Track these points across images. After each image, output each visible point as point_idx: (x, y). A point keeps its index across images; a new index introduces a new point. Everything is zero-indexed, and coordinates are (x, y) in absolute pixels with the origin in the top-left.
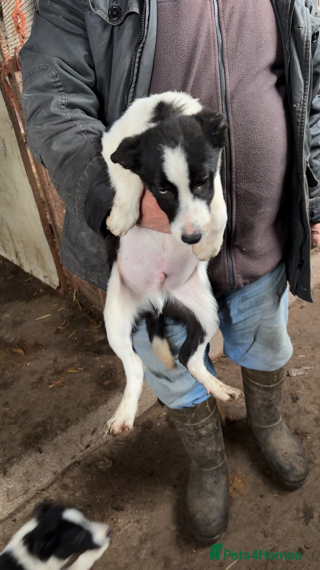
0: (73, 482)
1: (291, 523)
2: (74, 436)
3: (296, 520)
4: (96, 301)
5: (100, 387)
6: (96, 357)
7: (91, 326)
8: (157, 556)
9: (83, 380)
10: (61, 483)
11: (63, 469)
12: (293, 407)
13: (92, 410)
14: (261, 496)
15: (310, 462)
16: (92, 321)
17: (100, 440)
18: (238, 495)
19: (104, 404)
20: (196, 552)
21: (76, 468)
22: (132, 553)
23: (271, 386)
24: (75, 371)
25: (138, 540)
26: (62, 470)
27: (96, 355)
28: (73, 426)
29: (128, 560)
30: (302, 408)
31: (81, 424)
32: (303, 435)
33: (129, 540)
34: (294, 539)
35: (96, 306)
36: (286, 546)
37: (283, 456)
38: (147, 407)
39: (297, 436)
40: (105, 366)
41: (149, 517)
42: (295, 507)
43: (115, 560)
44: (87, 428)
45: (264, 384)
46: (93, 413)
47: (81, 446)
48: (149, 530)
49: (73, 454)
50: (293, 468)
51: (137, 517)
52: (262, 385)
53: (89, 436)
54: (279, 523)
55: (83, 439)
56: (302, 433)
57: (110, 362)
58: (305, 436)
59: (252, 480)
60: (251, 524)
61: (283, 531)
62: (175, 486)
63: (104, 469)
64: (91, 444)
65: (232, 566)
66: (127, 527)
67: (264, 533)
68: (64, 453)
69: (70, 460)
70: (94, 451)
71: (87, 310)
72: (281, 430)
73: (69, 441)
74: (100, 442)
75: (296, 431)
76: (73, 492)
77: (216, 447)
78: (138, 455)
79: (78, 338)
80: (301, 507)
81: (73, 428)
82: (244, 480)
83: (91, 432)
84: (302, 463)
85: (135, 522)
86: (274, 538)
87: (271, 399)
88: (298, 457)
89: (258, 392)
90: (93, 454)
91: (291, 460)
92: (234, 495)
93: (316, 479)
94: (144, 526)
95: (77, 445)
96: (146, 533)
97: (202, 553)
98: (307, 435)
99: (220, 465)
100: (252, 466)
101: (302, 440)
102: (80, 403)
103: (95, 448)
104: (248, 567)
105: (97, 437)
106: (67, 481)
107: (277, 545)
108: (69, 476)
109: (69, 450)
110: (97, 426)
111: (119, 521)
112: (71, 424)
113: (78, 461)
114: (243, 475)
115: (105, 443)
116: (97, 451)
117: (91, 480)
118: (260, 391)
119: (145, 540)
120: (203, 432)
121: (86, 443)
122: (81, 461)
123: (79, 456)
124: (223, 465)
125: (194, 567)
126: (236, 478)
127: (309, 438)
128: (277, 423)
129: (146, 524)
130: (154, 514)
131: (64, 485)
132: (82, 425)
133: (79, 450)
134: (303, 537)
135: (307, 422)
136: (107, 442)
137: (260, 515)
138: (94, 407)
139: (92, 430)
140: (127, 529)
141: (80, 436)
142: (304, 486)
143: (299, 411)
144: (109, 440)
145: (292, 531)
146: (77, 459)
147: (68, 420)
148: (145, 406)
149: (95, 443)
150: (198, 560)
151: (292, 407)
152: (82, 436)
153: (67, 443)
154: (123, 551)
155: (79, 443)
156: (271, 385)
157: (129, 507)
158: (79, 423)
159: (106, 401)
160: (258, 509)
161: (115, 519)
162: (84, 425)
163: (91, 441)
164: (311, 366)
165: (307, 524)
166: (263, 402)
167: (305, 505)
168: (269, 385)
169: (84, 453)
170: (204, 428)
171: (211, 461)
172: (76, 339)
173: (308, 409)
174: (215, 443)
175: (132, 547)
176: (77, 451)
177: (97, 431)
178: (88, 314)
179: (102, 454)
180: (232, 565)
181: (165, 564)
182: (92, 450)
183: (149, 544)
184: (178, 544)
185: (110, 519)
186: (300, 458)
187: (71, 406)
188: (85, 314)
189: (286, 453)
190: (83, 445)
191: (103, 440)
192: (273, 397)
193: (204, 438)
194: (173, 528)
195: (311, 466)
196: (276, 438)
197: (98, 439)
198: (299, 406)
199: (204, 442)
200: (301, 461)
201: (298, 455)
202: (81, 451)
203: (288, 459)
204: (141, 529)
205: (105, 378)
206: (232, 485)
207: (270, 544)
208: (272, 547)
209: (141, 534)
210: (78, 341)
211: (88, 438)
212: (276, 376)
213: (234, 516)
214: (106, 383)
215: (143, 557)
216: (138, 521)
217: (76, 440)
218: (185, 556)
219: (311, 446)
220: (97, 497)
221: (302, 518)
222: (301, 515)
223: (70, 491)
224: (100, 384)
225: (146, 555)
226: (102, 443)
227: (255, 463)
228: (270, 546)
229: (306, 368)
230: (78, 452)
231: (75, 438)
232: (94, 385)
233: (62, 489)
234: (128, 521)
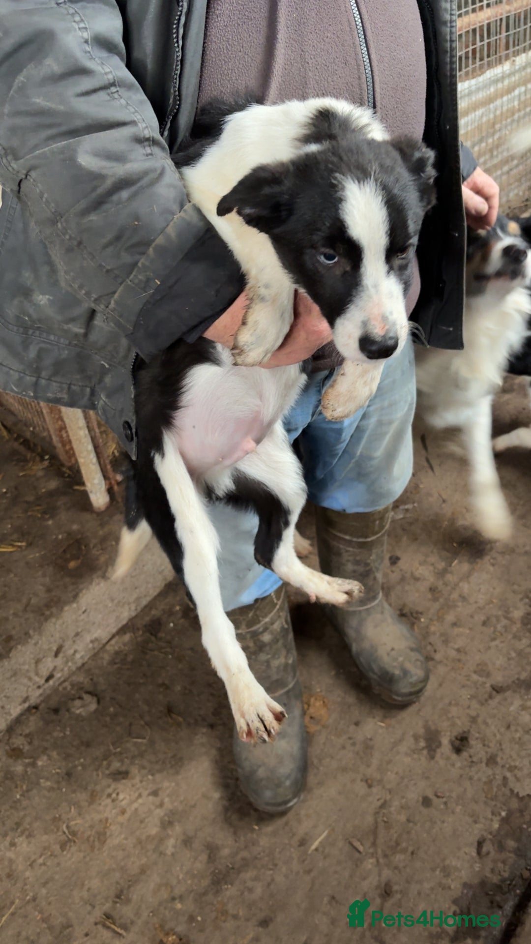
0: (30, 743)
1: (407, 760)
2: (24, 664)
3: (414, 753)
4: (35, 419)
5: (62, 573)
6: (48, 520)
7: (30, 465)
8: (193, 845)
9: (27, 563)
10: (7, 748)
11: (9, 722)
12: (393, 572)
13: (51, 615)
14: (357, 724)
15: (429, 658)
16: (29, 455)
17: (70, 664)
18: (318, 728)
19: (73, 602)
20: (260, 829)
21: (32, 718)
22: (151, 847)
23: (369, 540)
24: (10, 549)
25: (159, 824)
26: (7, 725)
27: (47, 517)
28: (19, 647)
29: (144, 860)
30: (406, 573)
31: (33, 642)
32: (412, 616)
33: (143, 825)
34: (415, 784)
35: (37, 429)
36: (403, 797)
37: (388, 654)
38: (149, 599)
39: (404, 619)
40: (65, 535)
41: (173, 784)
42: (411, 733)
43: (122, 864)
44: (45, 647)
45: (358, 537)
46: (53, 620)
47: (37, 679)
48: (175, 804)
49: (25, 695)
50: (405, 672)
51: (152, 787)
52: (355, 539)
53: (50, 659)
54: (389, 762)
55: (41, 666)
56: (412, 614)
57: (75, 527)
58: (416, 618)
59: (339, 699)
60: (344, 770)
61: (397, 773)
62: (212, 726)
63: (84, 714)
64: (55, 673)
65: (320, 843)
66: (135, 805)
67: (366, 781)
68: (8, 695)
69: (20, 704)
70: (60, 684)
71: (19, 436)
72: (382, 613)
73: (15, 674)
74: (70, 667)
75: (401, 610)
76: (31, 760)
77: (286, 657)
78: (141, 681)
79: (7, 489)
80: (421, 731)
81: (21, 650)
82: (325, 700)
83: (53, 654)
84: (419, 663)
85: (149, 795)
86: (384, 787)
87: (368, 561)
88: (413, 654)
89: (347, 551)
90: (61, 689)
91: (401, 659)
92: (313, 728)
93: (440, 685)
94: (167, 800)
95: (30, 679)
96: (171, 811)
97: (269, 829)
98: (420, 615)
99: (291, 686)
100: (337, 675)
101: (413, 624)
102: (27, 605)
103: (62, 679)
104: (347, 839)
105: (65, 659)
106: (18, 741)
107: (388, 797)
108: (20, 732)
109: (15, 689)
110: (64, 641)
111: (121, 797)
112: (17, 644)
113: (34, 704)
114: (323, 693)
115: (79, 669)
116: (67, 684)
117: (62, 735)
118: (351, 549)
119: (171, 823)
120: (266, 638)
121: (45, 673)
122: (40, 704)
123: (35, 696)
124: (295, 684)
125: (259, 854)
126: (312, 700)
127: (422, 620)
128: (376, 602)
129: (168, 796)
130: (180, 777)
131: (13, 750)
132: (36, 644)
133: (35, 687)
134: (427, 778)
135: (417, 595)
136: (83, 665)
137: (358, 753)
138: (54, 610)
139: (55, 649)
140: (136, 810)
141: (33, 661)
142: (422, 699)
143: (403, 579)
144: (86, 663)
145: (410, 771)
146: (33, 701)
147: (9, 638)
148: (145, 596)
149: (62, 670)
150: (264, 841)
151: (391, 573)
152: (38, 662)
153: (11, 677)
154: (134, 847)
155: (32, 674)
156: (369, 537)
157: (136, 771)
158: (29, 640)
159: (76, 596)
160: (354, 744)
161: (114, 795)
162: (40, 642)
163: (55, 668)
164: (414, 503)
165: (432, 757)
166: (356, 568)
167: (427, 728)
168: (366, 537)
169: (45, 690)
170: (268, 631)
171: (277, 681)
172: (4, 490)
173: (417, 574)
174: (284, 652)
175: (148, 837)
176: (30, 689)
177: (64, 649)
178: (21, 444)
179: (76, 688)
180: (320, 839)
181: (210, 857)
182: (57, 683)
183: (178, 829)
184: (227, 821)
185: (105, 796)
186: (415, 655)
187: (11, 612)
188: (16, 445)
189: (393, 649)
190: (41, 677)
191: (76, 663)
192: (371, 558)
193: (268, 648)
194: (217, 795)
195: (431, 664)
196: (376, 626)
197: (67, 662)
198: (401, 570)
199: (268, 654)
200: (417, 660)
201: (412, 650)
202: (39, 687)
203: (396, 659)
204: (161, 805)
205: (68, 556)
206: (308, 712)
207: (378, 797)
208: (382, 801)
209: (162, 814)
210: (9, 495)
211: (49, 664)
212: (377, 522)
213: (315, 761)
214: (72, 564)
215: (169, 851)
216: (155, 793)
217: (28, 671)
218: (242, 838)
219: (427, 633)
220: (77, 763)
221: (423, 749)
222: (422, 744)
223: (26, 758)
224: (61, 568)
225: (174, 847)
226: (74, 669)
227: (341, 671)
228: (378, 800)
229: (407, 507)
230: (33, 690)
231: (26, 667)
232: (50, 570)
233: (10, 756)
234: (137, 794)
